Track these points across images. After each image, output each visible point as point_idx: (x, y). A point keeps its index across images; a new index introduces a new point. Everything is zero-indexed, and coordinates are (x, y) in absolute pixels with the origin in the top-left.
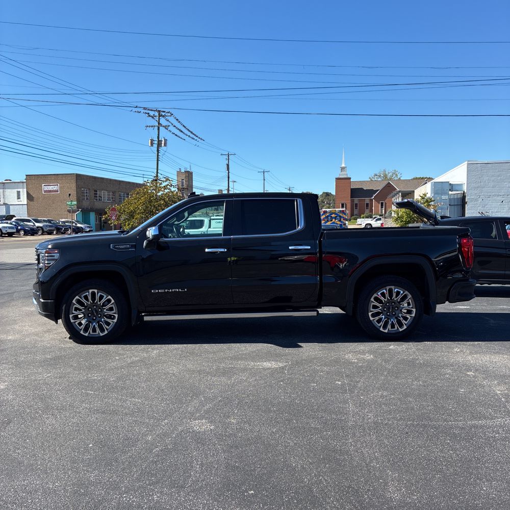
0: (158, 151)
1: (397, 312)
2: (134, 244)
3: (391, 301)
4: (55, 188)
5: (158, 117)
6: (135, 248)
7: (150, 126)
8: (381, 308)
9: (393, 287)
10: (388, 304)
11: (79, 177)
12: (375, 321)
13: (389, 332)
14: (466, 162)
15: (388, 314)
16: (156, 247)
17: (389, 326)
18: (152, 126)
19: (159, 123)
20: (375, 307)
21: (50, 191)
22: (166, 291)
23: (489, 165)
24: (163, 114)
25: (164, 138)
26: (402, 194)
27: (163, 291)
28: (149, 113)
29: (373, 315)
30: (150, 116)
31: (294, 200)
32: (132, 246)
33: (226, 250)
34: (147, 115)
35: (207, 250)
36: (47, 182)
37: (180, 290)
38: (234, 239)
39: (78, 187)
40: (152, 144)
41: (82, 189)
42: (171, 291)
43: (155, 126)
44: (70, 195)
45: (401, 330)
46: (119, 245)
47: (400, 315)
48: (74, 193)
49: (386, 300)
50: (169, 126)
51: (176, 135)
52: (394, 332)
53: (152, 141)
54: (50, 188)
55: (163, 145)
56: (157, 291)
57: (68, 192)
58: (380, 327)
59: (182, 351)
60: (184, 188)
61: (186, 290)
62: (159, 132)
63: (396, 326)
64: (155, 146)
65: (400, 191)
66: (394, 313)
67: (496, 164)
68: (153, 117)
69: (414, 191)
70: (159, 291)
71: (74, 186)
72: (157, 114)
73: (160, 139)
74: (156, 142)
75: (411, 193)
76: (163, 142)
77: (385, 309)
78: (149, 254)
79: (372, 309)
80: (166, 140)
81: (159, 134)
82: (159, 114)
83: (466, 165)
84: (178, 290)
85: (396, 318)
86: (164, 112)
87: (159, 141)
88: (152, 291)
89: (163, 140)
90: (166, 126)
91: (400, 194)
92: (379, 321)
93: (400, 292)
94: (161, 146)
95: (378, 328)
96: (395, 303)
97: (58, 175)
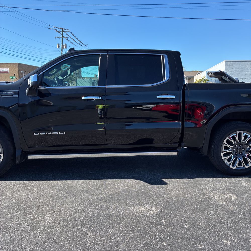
0: (62, 51)
1: (244, 152)
2: (17, 91)
3: (240, 143)
4: (7, 70)
5: (62, 32)
6: (18, 95)
7: (57, 37)
8: (231, 149)
9: (242, 132)
10: (236, 146)
11: (19, 65)
12: (226, 160)
13: (237, 169)
14: (225, 61)
15: (236, 154)
16: (37, 94)
17: (237, 164)
18: (59, 37)
19: (62, 36)
20: (226, 148)
21: (4, 72)
22: (47, 133)
23: (237, 63)
24: (65, 30)
25: (65, 44)
26: (188, 78)
27: (44, 134)
28: (57, 30)
29: (225, 155)
30: (57, 31)
31: (161, 55)
32: (15, 92)
33: (101, 98)
34: (56, 31)
35: (84, 98)
36: (2, 67)
37: (59, 133)
38: (108, 88)
39: (19, 71)
40: (59, 47)
41: (22, 72)
42: (51, 133)
43: (60, 37)
44: (15, 74)
45: (246, 167)
46: (3, 92)
47: (246, 155)
48: (17, 74)
49: (235, 142)
50: (68, 37)
51: (72, 43)
52: (241, 169)
53: (59, 45)
54: (4, 70)
55: (65, 48)
56: (39, 134)
57: (14, 73)
58: (230, 164)
59: (60, 189)
60: (77, 73)
61: (65, 133)
62: (62, 41)
63: (243, 163)
64: (61, 48)
65: (187, 77)
66: (241, 153)
67: (240, 62)
68: (59, 32)
69: (194, 77)
70: (41, 134)
71: (17, 69)
72: (61, 30)
73: (63, 45)
74: (61, 46)
75: (192, 78)
76: (65, 46)
77: (234, 150)
78: (31, 100)
79: (223, 150)
80: (66, 45)
81: (62, 42)
82: (63, 30)
83: (225, 62)
84: (57, 133)
85: (243, 157)
86: (65, 29)
87: (62, 45)
88: (34, 134)
89: (65, 45)
90: (66, 37)
91: (187, 78)
92: (229, 160)
93: (248, 136)
94: (64, 48)
95: (229, 165)
96: (242, 145)
97: (8, 63)
